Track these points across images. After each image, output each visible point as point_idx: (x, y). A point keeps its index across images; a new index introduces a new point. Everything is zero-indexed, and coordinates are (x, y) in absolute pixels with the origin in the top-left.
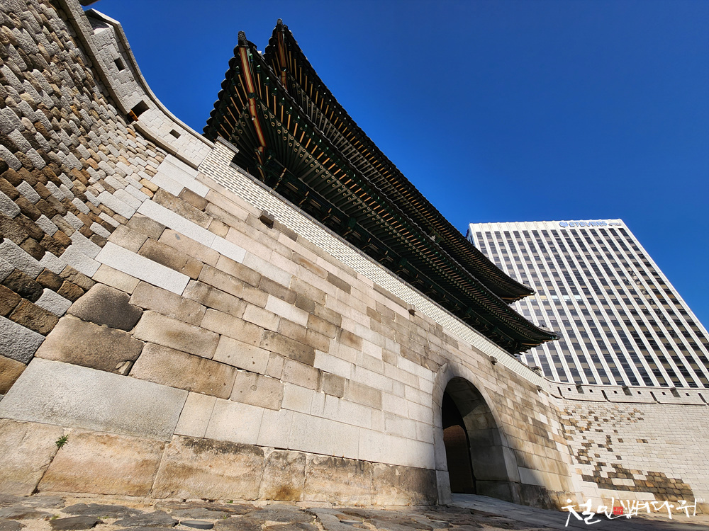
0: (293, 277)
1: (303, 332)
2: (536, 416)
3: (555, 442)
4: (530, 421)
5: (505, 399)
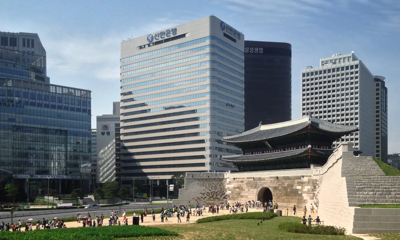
2: (294, 188)
3: (302, 194)
4: (289, 190)
5: (279, 187)
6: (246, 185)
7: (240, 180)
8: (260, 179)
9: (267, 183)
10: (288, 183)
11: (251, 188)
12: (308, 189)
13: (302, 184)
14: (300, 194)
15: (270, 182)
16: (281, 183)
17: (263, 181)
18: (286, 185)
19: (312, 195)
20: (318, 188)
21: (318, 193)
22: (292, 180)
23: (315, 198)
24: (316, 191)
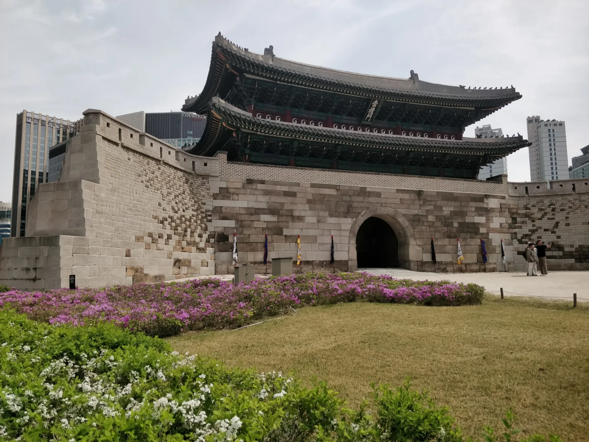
0: (268, 203)
1: (277, 224)
2: (468, 220)
3: (488, 234)
4: (456, 225)
5: (426, 216)
6: (307, 206)
7: (279, 188)
8: (363, 192)
9: (388, 205)
10: (452, 209)
11: (331, 215)
12: (501, 225)
13: (486, 211)
14: (483, 234)
15: (398, 201)
16: (431, 207)
17: (372, 199)
18: (447, 210)
19: (508, 236)
20: (534, 221)
21: (533, 231)
22: (462, 204)
23: (520, 242)
24: (521, 227)
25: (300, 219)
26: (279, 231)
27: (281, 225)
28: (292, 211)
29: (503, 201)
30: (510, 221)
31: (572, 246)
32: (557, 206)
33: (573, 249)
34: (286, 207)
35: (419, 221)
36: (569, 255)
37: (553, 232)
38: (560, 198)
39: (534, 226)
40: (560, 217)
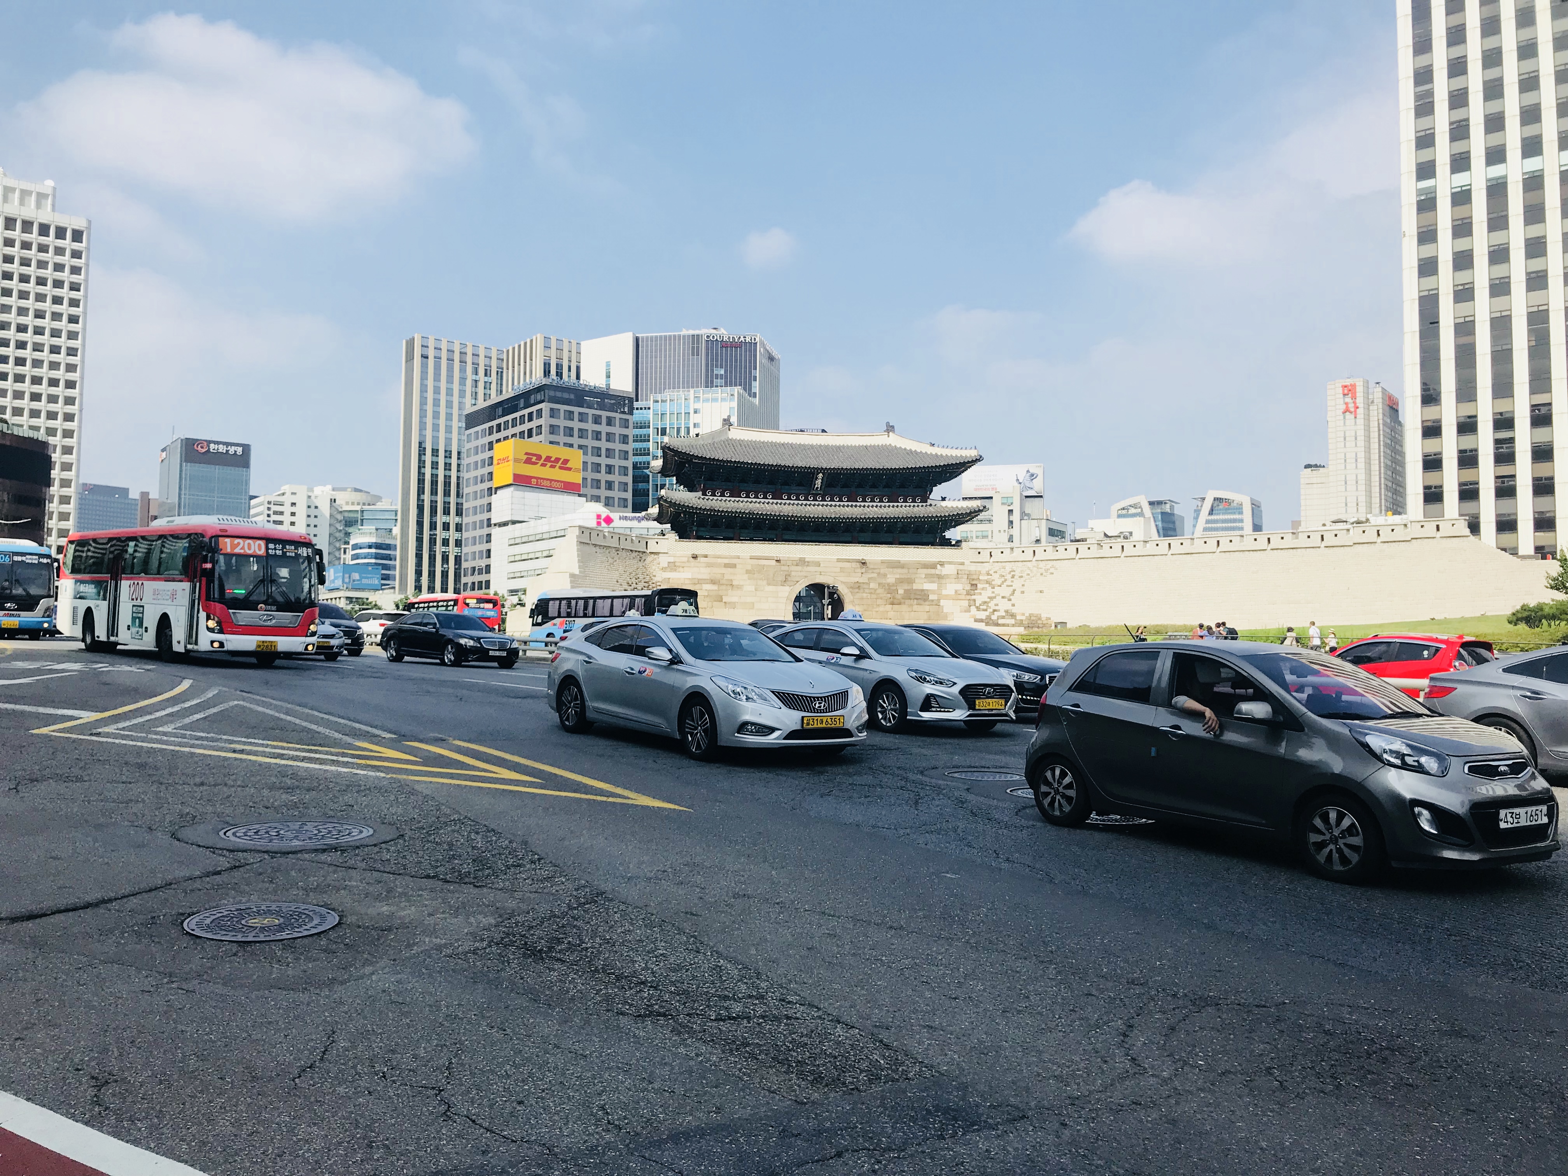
2: (915, 586)
3: (939, 600)
4: (901, 592)
5: (868, 584)
6: (746, 576)
7: (719, 561)
8: (802, 562)
9: (828, 573)
10: (898, 576)
11: (769, 584)
12: (956, 591)
13: (940, 577)
14: (932, 601)
15: (838, 569)
16: (874, 575)
17: (812, 568)
18: (891, 579)
19: (966, 603)
20: (993, 588)
21: (991, 598)
22: (911, 571)
23: (978, 609)
24: (980, 594)
25: (739, 587)
26: (720, 599)
27: (721, 593)
28: (731, 580)
29: (961, 567)
30: (968, 587)
31: (1023, 614)
32: (1017, 574)
33: (1023, 618)
34: (726, 577)
35: (859, 587)
36: (1020, 624)
37: (1010, 600)
38: (1020, 564)
39: (993, 592)
40: (1017, 584)
